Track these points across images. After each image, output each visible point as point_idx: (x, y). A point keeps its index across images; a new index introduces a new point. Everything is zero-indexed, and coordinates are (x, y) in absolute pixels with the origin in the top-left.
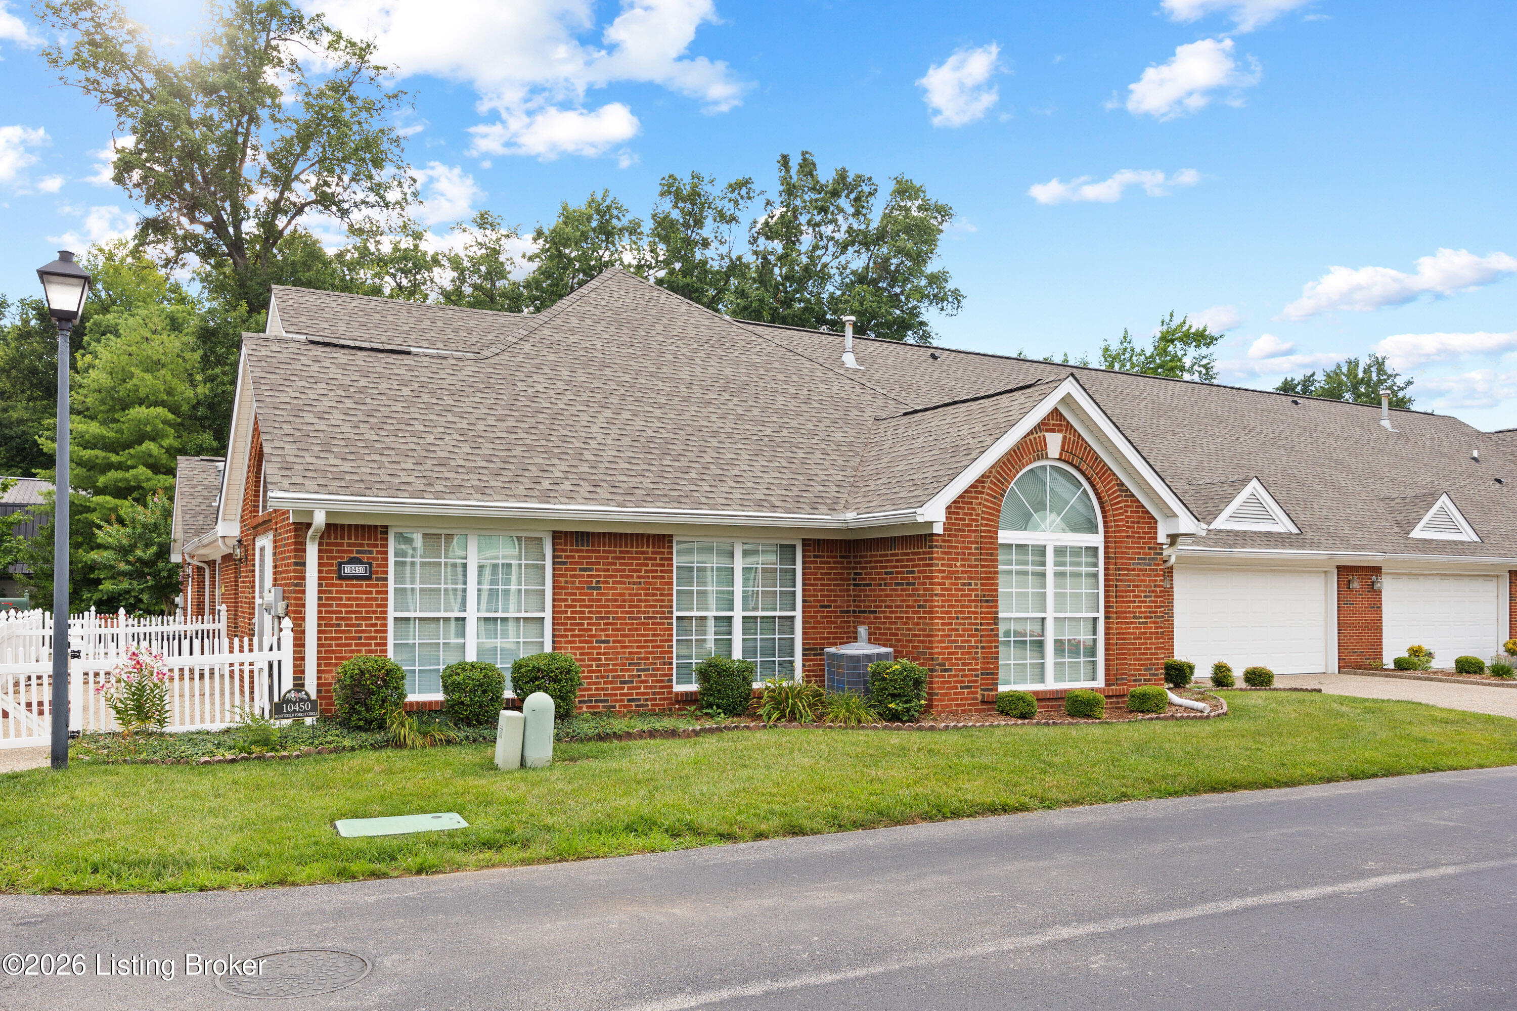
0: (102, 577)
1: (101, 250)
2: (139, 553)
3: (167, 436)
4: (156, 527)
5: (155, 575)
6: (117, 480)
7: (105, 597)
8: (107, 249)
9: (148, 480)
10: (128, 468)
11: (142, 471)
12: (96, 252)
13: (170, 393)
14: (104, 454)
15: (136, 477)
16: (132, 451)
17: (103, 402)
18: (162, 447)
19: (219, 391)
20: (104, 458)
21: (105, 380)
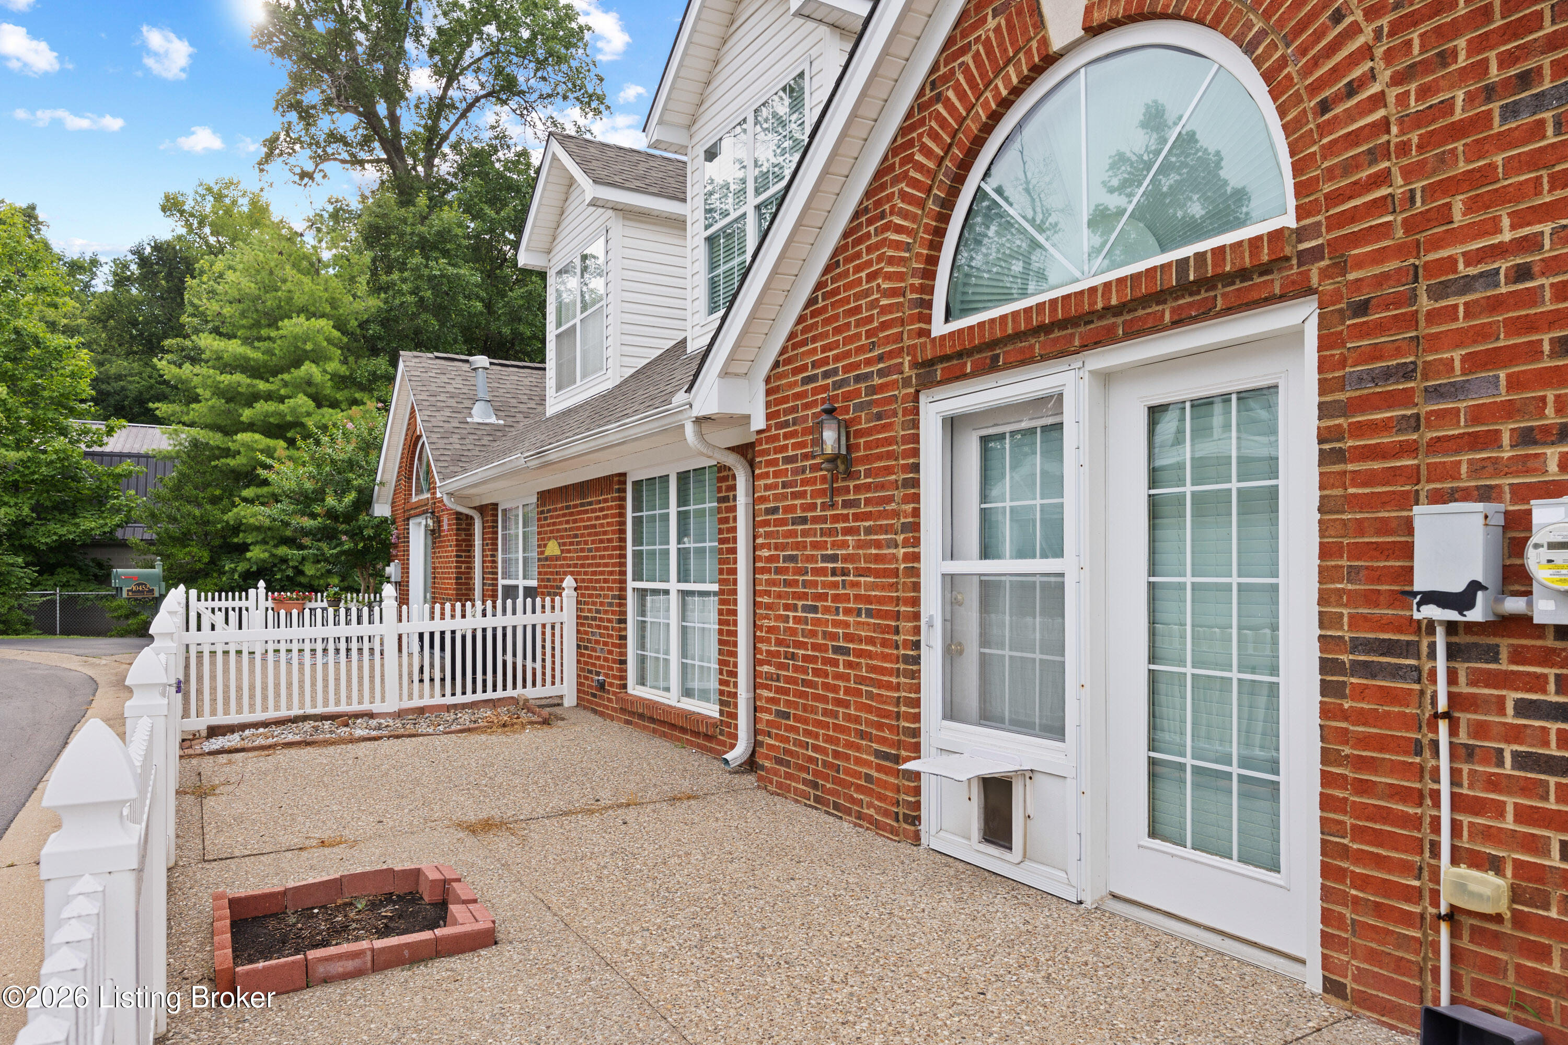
0: (249, 541)
1: (209, 189)
2: (330, 501)
3: (330, 359)
4: (351, 464)
5: (354, 535)
6: (267, 415)
7: (254, 568)
8: (215, 190)
9: (309, 414)
10: (282, 400)
11: (302, 402)
12: (204, 192)
13: (333, 303)
14: (249, 381)
15: (293, 410)
16: (286, 377)
17: (243, 314)
18: (325, 371)
19: (397, 302)
20: (249, 385)
21: (249, 286)
